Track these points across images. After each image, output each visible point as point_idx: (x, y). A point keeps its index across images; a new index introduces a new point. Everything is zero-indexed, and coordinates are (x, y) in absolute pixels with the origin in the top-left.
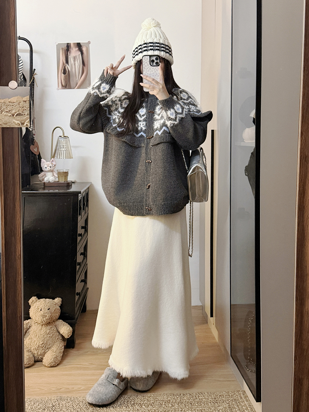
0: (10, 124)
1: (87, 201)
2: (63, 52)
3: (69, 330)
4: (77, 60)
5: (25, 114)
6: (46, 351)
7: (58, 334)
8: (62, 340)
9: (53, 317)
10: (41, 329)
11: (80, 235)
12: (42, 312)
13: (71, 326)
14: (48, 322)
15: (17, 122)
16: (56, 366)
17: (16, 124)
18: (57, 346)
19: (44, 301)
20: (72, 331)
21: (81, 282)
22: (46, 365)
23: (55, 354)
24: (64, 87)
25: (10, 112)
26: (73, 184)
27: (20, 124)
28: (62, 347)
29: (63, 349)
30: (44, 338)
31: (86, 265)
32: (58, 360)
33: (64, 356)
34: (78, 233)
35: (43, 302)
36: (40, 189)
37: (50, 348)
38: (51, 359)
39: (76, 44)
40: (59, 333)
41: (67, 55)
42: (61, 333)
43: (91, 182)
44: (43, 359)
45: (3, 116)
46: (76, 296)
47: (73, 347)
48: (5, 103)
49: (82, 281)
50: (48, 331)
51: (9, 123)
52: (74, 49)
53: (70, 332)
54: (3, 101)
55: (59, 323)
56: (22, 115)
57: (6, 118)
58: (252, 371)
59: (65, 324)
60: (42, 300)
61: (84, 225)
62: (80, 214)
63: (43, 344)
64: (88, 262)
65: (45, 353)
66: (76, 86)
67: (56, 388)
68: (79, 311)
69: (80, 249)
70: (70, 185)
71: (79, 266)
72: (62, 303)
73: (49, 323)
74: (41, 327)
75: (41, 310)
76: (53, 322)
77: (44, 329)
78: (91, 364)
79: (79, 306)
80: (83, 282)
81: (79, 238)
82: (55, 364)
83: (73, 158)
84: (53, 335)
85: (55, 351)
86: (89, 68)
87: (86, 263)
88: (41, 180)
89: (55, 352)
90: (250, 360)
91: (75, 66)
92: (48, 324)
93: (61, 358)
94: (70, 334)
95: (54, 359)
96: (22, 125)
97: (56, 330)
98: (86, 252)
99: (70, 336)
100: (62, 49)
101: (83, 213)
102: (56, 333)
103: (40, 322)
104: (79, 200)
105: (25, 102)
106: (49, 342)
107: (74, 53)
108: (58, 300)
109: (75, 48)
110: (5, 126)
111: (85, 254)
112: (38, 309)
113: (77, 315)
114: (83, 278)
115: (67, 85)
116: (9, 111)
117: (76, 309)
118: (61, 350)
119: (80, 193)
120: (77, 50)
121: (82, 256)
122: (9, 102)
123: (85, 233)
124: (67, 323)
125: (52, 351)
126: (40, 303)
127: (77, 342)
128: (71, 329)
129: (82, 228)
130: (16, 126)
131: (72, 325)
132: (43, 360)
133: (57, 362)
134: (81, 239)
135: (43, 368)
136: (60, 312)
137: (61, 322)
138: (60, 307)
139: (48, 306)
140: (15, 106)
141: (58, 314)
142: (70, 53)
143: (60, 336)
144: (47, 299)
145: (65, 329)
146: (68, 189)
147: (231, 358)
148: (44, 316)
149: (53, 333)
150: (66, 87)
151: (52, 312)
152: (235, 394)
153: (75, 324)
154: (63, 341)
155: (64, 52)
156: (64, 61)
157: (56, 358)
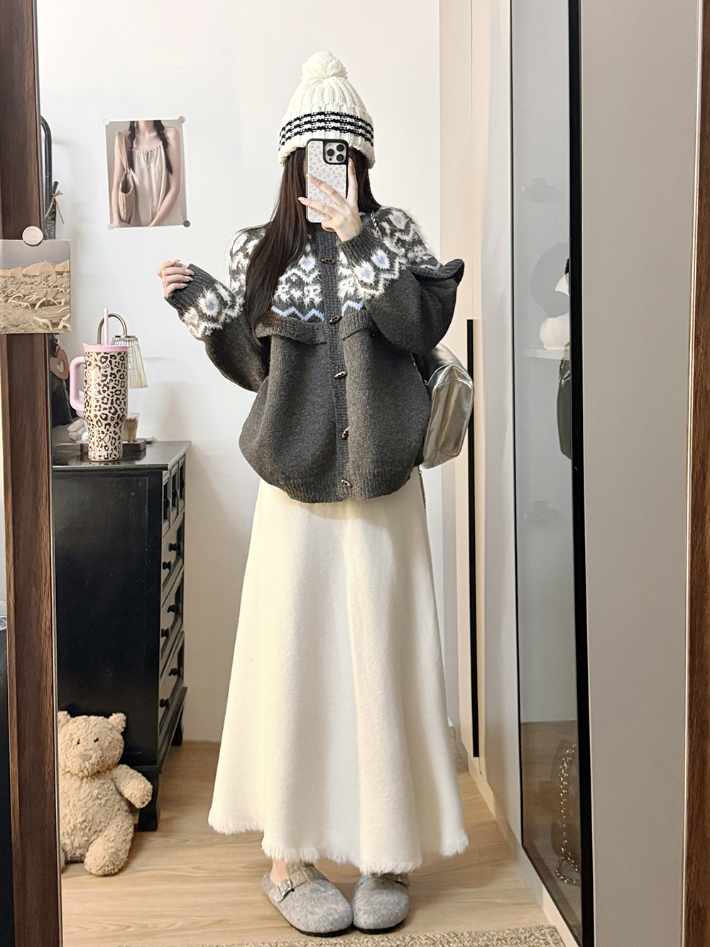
0: (26, 325)
1: (182, 484)
2: (122, 141)
3: (145, 787)
4: (153, 158)
5: (60, 303)
6: (93, 838)
7: (118, 797)
8: (128, 813)
9: (107, 758)
10: (80, 787)
11: (168, 566)
12: (80, 748)
13: (149, 781)
14: (96, 771)
15: (42, 321)
16: (115, 874)
17: (40, 327)
18: (117, 826)
19: (86, 721)
20: (151, 791)
21: (170, 675)
22: (93, 871)
23: (112, 844)
24: (125, 222)
25: (26, 298)
26: (148, 446)
27: (48, 326)
28: (128, 829)
29: (131, 832)
30: (86, 809)
31: (181, 633)
32: (119, 859)
33: (134, 849)
34: (162, 562)
35: (84, 724)
36: (73, 458)
37: (101, 831)
38: (105, 857)
39: (152, 123)
40: (122, 795)
41: (131, 148)
42: (127, 796)
43: (190, 442)
44: (85, 857)
45: (10, 308)
46: (160, 708)
47: (154, 829)
48: (14, 277)
49: (173, 672)
50: (97, 791)
51: (24, 323)
52: (147, 135)
53: (145, 793)
54: (9, 273)
55: (121, 771)
56: (54, 304)
57: (18, 312)
58: (570, 882)
59: (135, 774)
60: (80, 719)
61: (174, 542)
62: (165, 518)
63: (84, 821)
64: (185, 628)
65: (89, 843)
66: (152, 221)
67: (118, 925)
68: (166, 743)
69: (167, 599)
70: (142, 448)
71: (165, 637)
72: (126, 724)
73: (98, 772)
74: (78, 782)
75: (78, 743)
76: (108, 769)
77: (87, 786)
78: (198, 868)
79: (167, 731)
80: (174, 674)
81: (164, 573)
82: (114, 869)
83: (146, 386)
84: (107, 800)
85: (113, 839)
86: (181, 179)
87: (181, 630)
88: (74, 438)
89: (113, 841)
90: (566, 855)
91: (149, 173)
92: (96, 774)
93: (127, 854)
94: (146, 797)
95: (110, 857)
96: (53, 327)
97: (115, 788)
98: (180, 605)
99: (147, 803)
100: (120, 134)
101: (173, 514)
102: (114, 796)
103: (76, 772)
104: (164, 484)
105: (61, 274)
106: (98, 816)
107: (148, 142)
108: (118, 719)
109: (150, 132)
110: (14, 331)
111: (177, 610)
112: (72, 741)
113: (162, 753)
114: (175, 666)
115: (131, 217)
116: (24, 296)
117: (160, 738)
118: (128, 835)
119: (166, 469)
120: (155, 137)
121: (172, 614)
122: (25, 275)
123: (177, 560)
124: (139, 772)
125: (106, 839)
126: (77, 726)
127: (163, 815)
128: (149, 786)
129: (171, 547)
130: (41, 331)
131: (151, 777)
132: (85, 861)
133: (118, 863)
134: (169, 573)
135: (85, 878)
136: (122, 746)
137: (126, 771)
138: (122, 734)
139: (95, 734)
140: (36, 283)
141: (118, 751)
142: (137, 143)
143: (123, 803)
144: (93, 718)
145: (136, 787)
146: (139, 459)
147: (523, 851)
148: (86, 757)
149: (108, 796)
150: (129, 223)
151: (105, 747)
152: (532, 934)
153: (157, 776)
154: (131, 815)
155: (124, 141)
156: (125, 163)
157: (115, 853)
